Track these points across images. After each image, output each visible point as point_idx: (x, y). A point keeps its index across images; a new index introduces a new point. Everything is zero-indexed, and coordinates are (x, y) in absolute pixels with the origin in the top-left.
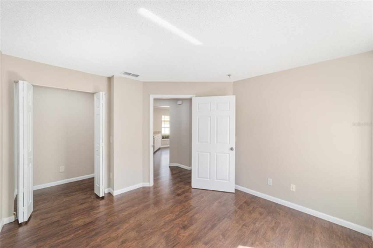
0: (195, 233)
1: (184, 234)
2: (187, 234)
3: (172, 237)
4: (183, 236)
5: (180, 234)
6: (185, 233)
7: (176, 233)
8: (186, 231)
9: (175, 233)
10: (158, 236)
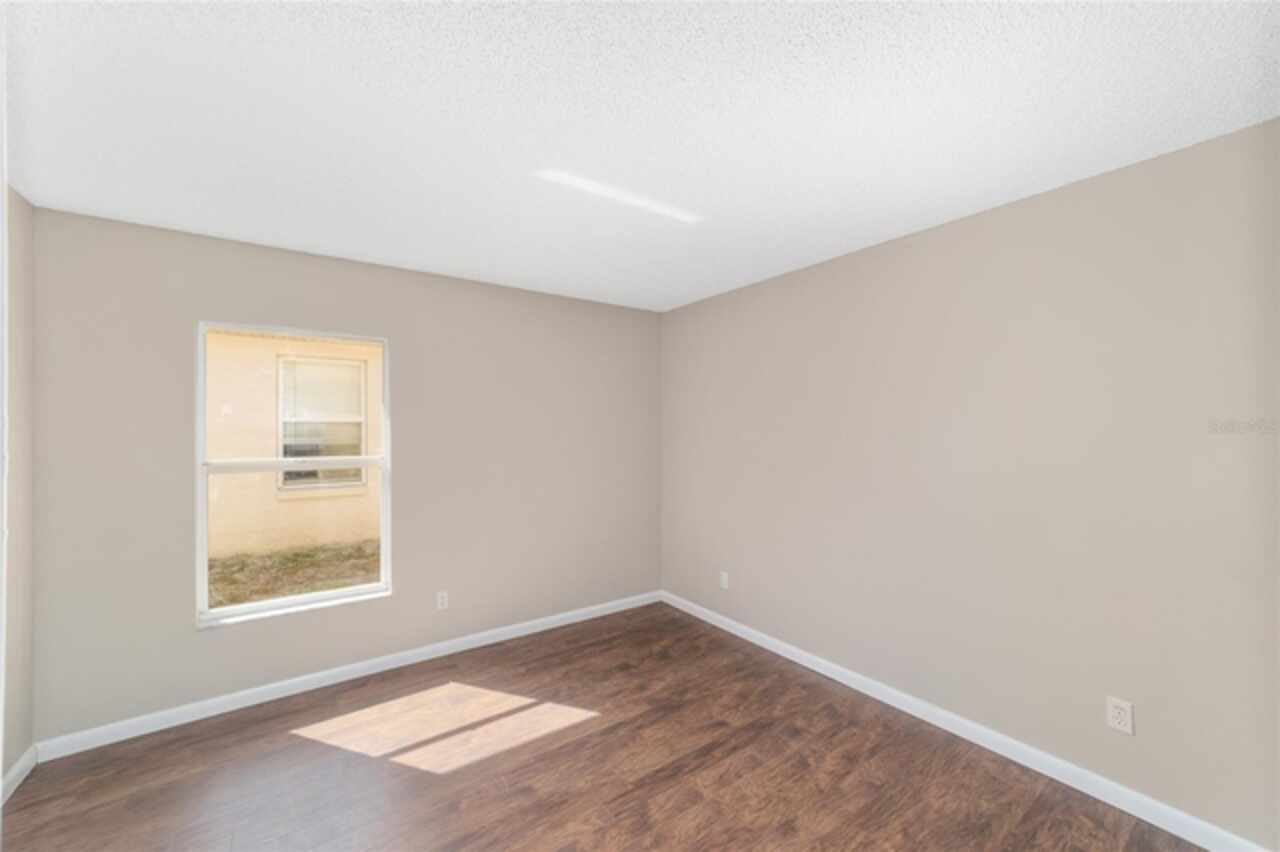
0: (540, 829)
1: (586, 828)
2: (571, 827)
3: (628, 822)
4: (586, 821)
5: (595, 832)
6: (575, 834)
7: (608, 838)
8: (571, 839)
9: (613, 838)
10: (676, 833)
